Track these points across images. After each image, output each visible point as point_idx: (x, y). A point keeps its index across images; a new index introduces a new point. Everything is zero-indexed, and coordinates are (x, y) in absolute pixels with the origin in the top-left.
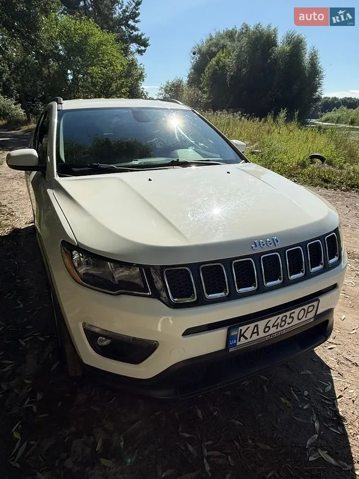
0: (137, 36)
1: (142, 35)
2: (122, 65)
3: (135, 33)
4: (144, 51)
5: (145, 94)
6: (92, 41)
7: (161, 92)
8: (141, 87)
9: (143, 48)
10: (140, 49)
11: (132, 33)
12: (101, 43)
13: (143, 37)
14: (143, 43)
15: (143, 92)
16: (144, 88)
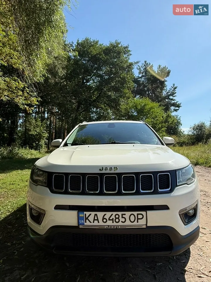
0: (174, 103)
1: (177, 102)
2: (163, 117)
3: (173, 102)
4: (178, 110)
5: (183, 132)
6: (147, 107)
7: (191, 130)
8: (180, 128)
9: (177, 108)
10: (175, 109)
11: (171, 102)
12: (152, 108)
13: (178, 103)
14: (177, 106)
15: (181, 131)
16: (182, 129)
